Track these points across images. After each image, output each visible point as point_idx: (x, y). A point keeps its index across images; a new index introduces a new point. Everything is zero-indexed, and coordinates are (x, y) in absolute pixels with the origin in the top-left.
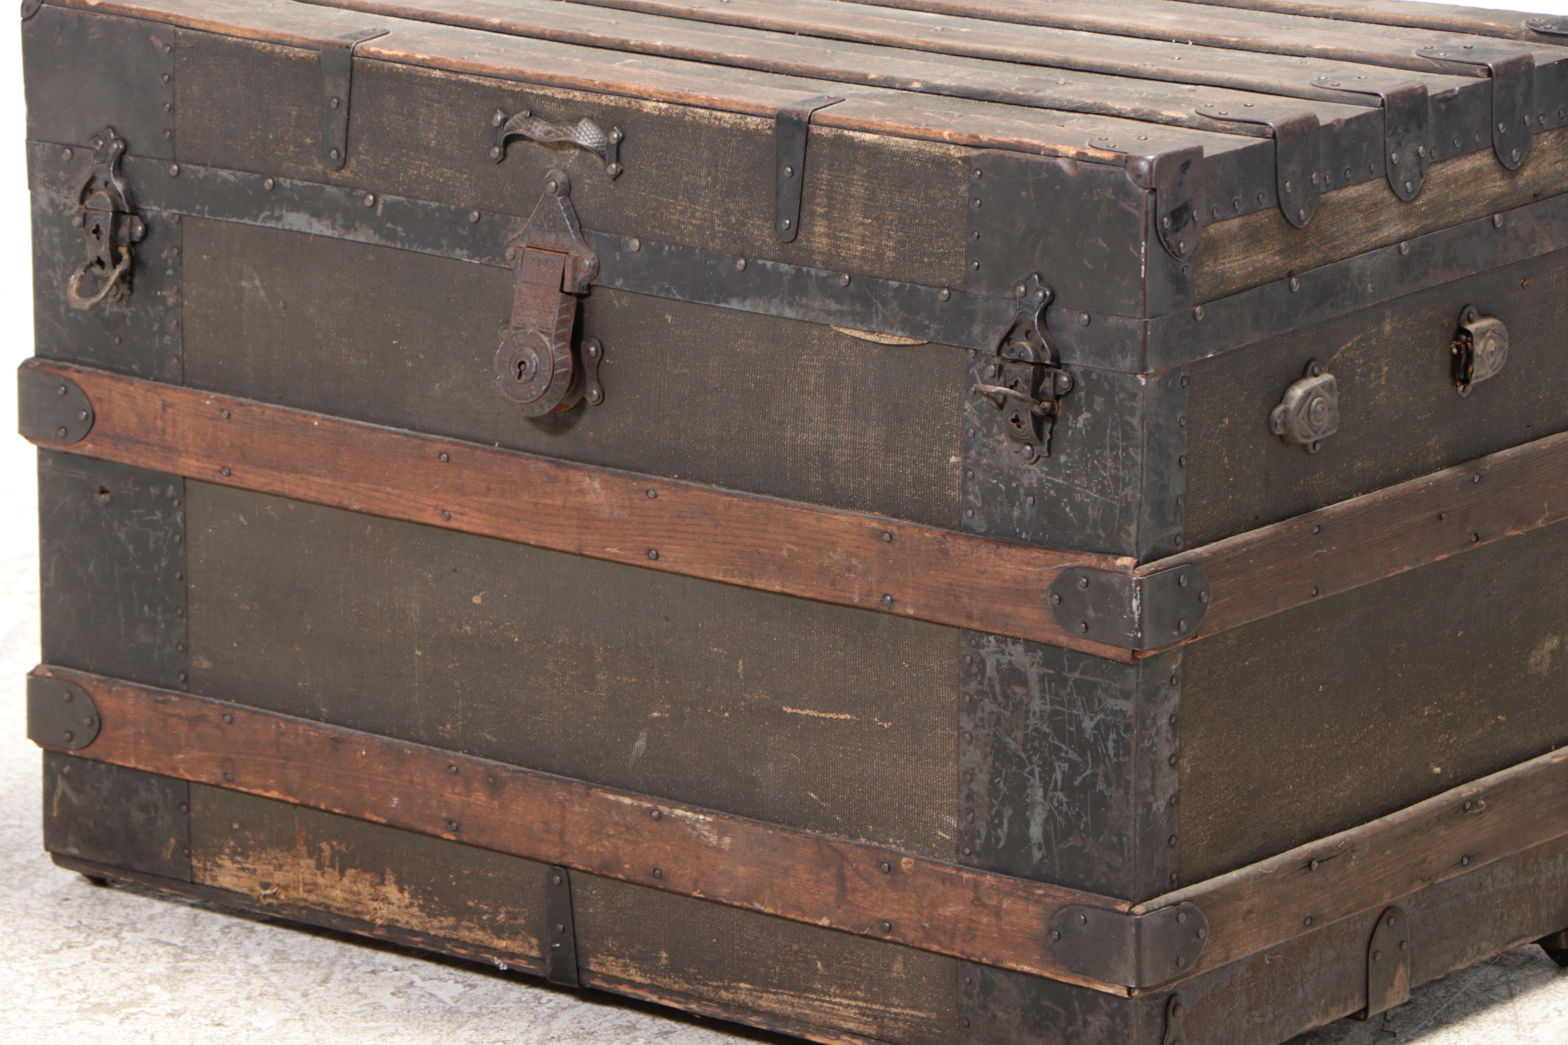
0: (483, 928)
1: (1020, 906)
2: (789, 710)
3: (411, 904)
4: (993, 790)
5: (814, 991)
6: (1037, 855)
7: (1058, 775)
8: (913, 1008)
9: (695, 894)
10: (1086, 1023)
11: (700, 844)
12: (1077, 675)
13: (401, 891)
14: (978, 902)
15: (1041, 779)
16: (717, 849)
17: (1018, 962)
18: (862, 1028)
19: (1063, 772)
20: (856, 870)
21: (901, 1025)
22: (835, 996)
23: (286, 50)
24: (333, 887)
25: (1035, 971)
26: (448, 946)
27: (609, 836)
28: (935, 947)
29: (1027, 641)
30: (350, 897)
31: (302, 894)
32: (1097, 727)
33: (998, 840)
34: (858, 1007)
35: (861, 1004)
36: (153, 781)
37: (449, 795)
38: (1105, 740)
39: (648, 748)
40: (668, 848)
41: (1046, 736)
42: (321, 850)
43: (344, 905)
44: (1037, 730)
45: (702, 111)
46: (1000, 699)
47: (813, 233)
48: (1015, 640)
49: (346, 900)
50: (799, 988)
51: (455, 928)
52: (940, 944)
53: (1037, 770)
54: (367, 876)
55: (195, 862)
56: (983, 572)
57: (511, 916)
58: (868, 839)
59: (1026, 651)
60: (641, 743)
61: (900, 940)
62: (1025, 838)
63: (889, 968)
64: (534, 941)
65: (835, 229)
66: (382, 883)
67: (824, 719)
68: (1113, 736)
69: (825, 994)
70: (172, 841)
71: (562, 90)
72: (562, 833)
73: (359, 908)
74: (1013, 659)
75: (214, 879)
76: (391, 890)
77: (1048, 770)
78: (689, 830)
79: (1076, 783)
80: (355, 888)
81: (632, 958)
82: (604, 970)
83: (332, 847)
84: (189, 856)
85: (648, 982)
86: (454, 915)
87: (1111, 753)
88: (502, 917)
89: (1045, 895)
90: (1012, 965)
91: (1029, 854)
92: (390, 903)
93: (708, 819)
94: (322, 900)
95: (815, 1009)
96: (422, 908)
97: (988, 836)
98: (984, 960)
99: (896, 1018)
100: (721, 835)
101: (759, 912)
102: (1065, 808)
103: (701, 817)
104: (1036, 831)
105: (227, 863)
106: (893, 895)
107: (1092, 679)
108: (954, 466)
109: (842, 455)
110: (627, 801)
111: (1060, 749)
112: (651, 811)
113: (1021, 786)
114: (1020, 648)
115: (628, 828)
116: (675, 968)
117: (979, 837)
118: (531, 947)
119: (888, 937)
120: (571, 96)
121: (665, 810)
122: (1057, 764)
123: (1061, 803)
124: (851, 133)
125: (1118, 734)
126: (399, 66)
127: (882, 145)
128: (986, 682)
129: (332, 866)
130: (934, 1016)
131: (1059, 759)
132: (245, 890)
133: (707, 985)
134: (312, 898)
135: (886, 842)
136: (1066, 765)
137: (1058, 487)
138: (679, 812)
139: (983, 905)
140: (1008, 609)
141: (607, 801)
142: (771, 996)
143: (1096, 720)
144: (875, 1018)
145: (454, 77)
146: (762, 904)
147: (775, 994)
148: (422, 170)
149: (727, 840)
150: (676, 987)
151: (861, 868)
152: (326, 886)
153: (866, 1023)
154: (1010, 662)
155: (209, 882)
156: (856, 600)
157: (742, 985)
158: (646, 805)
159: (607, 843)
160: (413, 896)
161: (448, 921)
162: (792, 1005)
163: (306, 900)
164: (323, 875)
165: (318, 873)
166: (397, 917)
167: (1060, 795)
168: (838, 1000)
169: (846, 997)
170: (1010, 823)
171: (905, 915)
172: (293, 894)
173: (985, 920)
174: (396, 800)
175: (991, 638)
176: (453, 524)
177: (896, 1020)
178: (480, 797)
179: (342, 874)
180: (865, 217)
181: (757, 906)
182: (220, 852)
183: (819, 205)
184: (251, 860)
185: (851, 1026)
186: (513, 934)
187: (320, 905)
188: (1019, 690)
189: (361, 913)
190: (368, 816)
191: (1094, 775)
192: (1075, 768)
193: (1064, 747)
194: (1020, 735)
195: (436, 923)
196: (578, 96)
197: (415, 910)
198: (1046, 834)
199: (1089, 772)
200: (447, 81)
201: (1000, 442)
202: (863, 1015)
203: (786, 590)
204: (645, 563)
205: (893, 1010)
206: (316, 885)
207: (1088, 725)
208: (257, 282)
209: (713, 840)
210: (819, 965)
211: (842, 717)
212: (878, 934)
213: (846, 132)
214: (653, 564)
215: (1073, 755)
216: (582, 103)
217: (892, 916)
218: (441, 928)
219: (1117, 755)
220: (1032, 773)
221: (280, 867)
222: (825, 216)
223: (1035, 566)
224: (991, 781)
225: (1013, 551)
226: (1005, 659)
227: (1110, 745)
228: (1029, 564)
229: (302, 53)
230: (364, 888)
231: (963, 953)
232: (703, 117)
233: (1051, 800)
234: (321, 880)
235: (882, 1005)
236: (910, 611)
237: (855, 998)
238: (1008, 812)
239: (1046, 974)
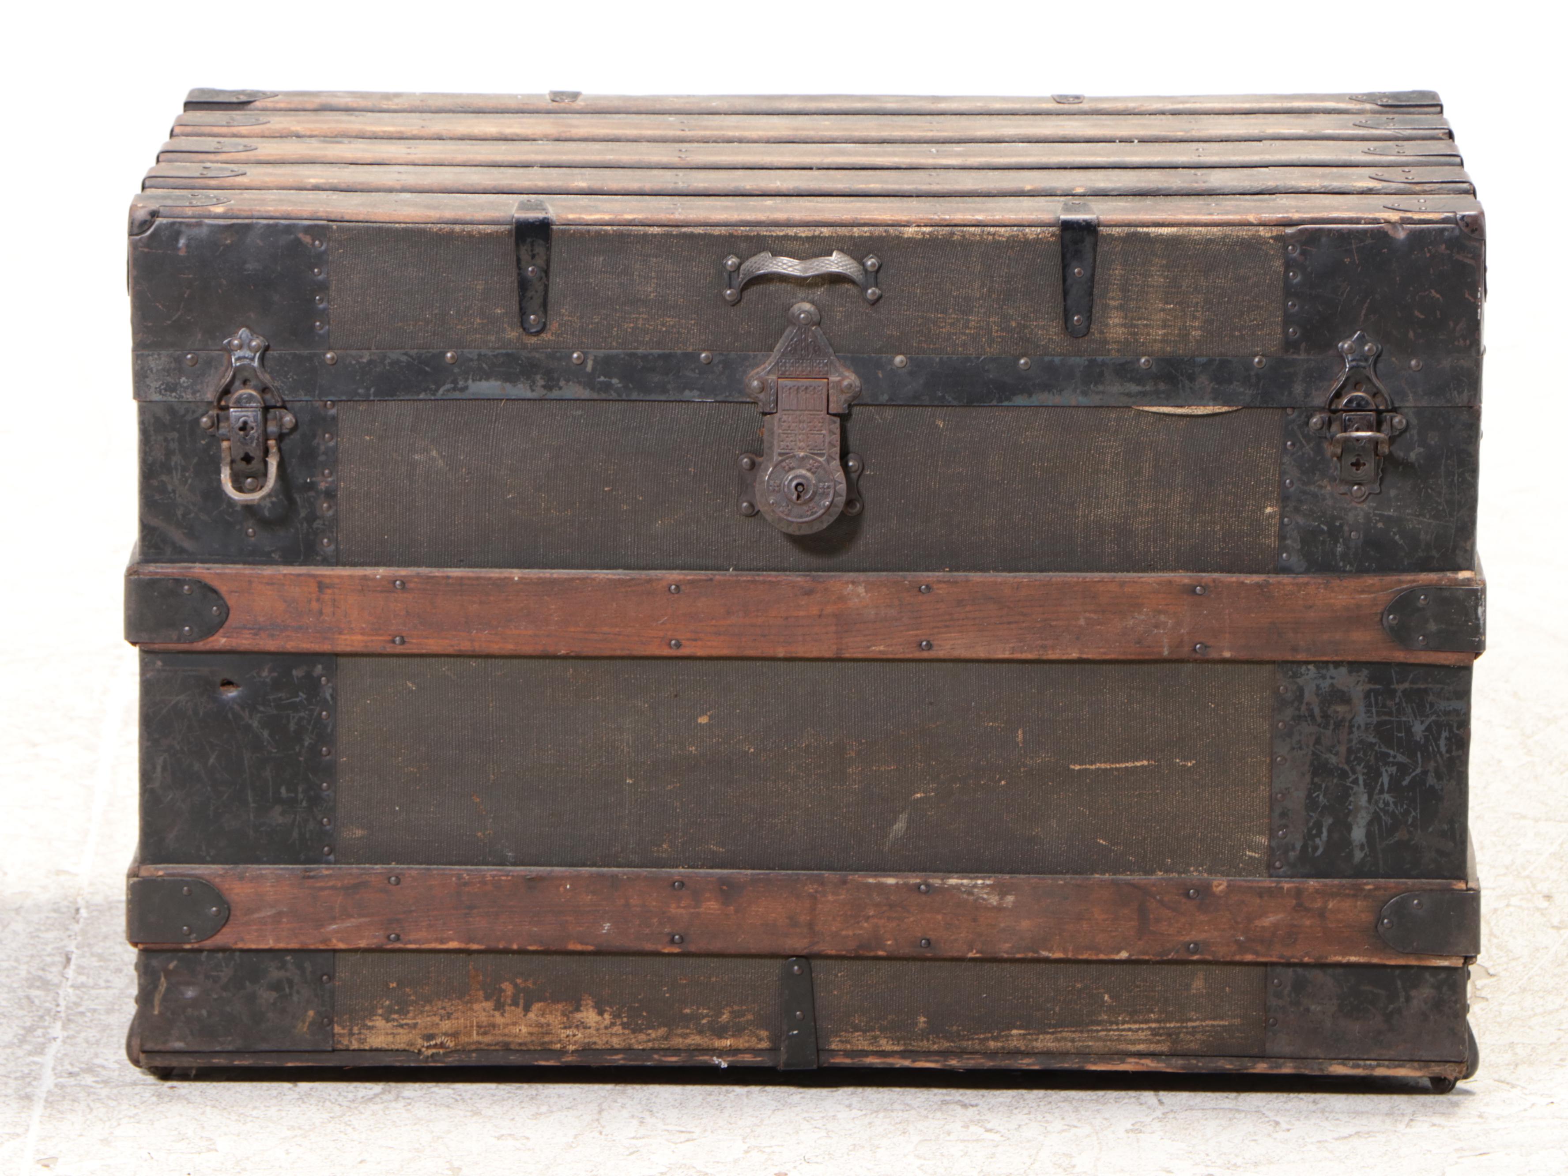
0: (701, 1032)
1: (1347, 904)
2: (1077, 767)
3: (613, 1024)
4: (1311, 804)
5: (1099, 1023)
6: (1358, 855)
7: (1385, 779)
8: (1214, 1019)
9: (970, 955)
10: (1408, 999)
11: (977, 907)
12: (1406, 685)
13: (601, 1013)
14: (1300, 907)
15: (1365, 785)
16: (999, 909)
17: (1344, 955)
18: (1153, 1048)
19: (1391, 776)
20: (1161, 902)
21: (1198, 1036)
22: (1124, 1023)
23: (468, 228)
24: (515, 1024)
25: (1362, 960)
26: (656, 1056)
27: (867, 918)
28: (1249, 957)
29: (1350, 663)
30: (535, 1030)
31: (475, 1037)
32: (1428, 729)
33: (1316, 848)
34: (1150, 1029)
35: (1153, 1025)
36: (288, 958)
37: (673, 910)
38: (1437, 739)
39: (908, 828)
40: (939, 917)
41: (1372, 745)
42: (502, 991)
43: (529, 1039)
44: (1361, 742)
45: (972, 229)
46: (1319, 720)
47: (1107, 325)
48: (1337, 664)
49: (531, 1034)
50: (1080, 1023)
51: (666, 1038)
52: (1256, 953)
53: (1361, 779)
54: (560, 1006)
55: (337, 1029)
56: (1311, 607)
57: (735, 1014)
58: (1166, 871)
59: (1350, 672)
60: (900, 826)
61: (1210, 958)
62: (1346, 842)
63: (1188, 986)
64: (764, 1034)
65: (1133, 319)
66: (578, 1009)
67: (1116, 769)
68: (1445, 734)
69: (1111, 1023)
70: (311, 1013)
71: (805, 229)
72: (811, 925)
73: (546, 1039)
74: (1335, 681)
75: (362, 1041)
76: (590, 1016)
77: (1373, 775)
78: (965, 896)
79: (1405, 783)
80: (543, 1020)
81: (882, 1029)
82: (849, 1047)
83: (516, 985)
84: (331, 1022)
85: (901, 1048)
86: (665, 1026)
87: (1443, 749)
88: (725, 1017)
89: (1376, 889)
90: (1338, 958)
91: (1351, 855)
92: (585, 1028)
93: (988, 882)
94: (501, 1039)
95: (1099, 1039)
96: (624, 1026)
97: (1304, 847)
98: (1306, 960)
99: (1194, 1031)
100: (1003, 895)
101: (1047, 961)
102: (1392, 807)
103: (980, 882)
104: (1358, 834)
105: (380, 1023)
106: (1202, 917)
107: (1422, 686)
108: (1270, 516)
109: (1143, 523)
110: (891, 881)
111: (1388, 755)
112: (918, 886)
113: (1345, 794)
114: (1343, 670)
115: (891, 906)
116: (935, 1029)
117: (1294, 849)
118: (760, 1040)
119: (1195, 957)
120: (817, 233)
121: (937, 882)
122: (1383, 770)
123: (1387, 804)
124: (1145, 230)
125: (1451, 731)
126: (609, 228)
127: (1183, 236)
128: (1303, 708)
129: (515, 1003)
130: (1237, 1021)
131: (1386, 764)
132: (402, 1046)
133: (973, 1039)
134: (488, 1039)
135: (1186, 871)
136: (1393, 770)
137: (1388, 520)
138: (953, 881)
139: (1307, 910)
140: (1338, 636)
141: (868, 886)
142: (1048, 1036)
143: (1427, 723)
144: (1170, 1035)
145: (675, 231)
146: (1050, 951)
147: (1053, 1033)
148: (640, 322)
149: (1010, 899)
150: (936, 1047)
151: (1166, 899)
152: (506, 1025)
153: (1158, 1042)
154: (1332, 685)
155: (355, 1045)
156: (1166, 653)
157: (1014, 1032)
158: (914, 880)
159: (866, 925)
160: (616, 1016)
161: (662, 1031)
162: (1073, 1040)
163: (479, 1043)
164: (502, 1015)
165: (497, 1014)
166: (594, 1039)
167: (1387, 797)
168: (1126, 1026)
169: (1135, 1022)
170: (1329, 831)
171: (1216, 933)
172: (463, 1039)
173: (1308, 923)
174: (607, 926)
175: (1311, 667)
176: (684, 651)
177: (1193, 1034)
178: (711, 906)
179: (527, 1009)
180: (1167, 303)
181: (1045, 954)
182: (372, 1013)
183: (1113, 298)
184: (411, 1015)
185: (1141, 1047)
186: (738, 1031)
187: (497, 1044)
188: (1341, 709)
189: (551, 1042)
190: (571, 947)
191: (1425, 773)
192: (1403, 769)
193: (1392, 752)
194: (1343, 749)
195: (642, 1037)
196: (826, 231)
197: (617, 1029)
198: (1369, 835)
199: (1418, 771)
200: (669, 235)
201: (1321, 487)
202: (1155, 1035)
203: (1085, 656)
204: (918, 655)
205: (1190, 1024)
206: (494, 1026)
207: (1418, 729)
208: (434, 453)
209: (994, 900)
210: (1106, 997)
211: (1138, 764)
212: (1184, 956)
213: (1140, 229)
214: (925, 655)
215: (1401, 758)
216: (831, 237)
217: (1202, 937)
218: (649, 1041)
219: (1449, 751)
220: (1355, 782)
221: (449, 1016)
222: (1121, 307)
223: (1370, 592)
224: (1309, 796)
225: (1345, 583)
226: (1325, 685)
227: (1442, 742)
228: (1363, 592)
229: (489, 229)
230: (554, 1019)
231: (1281, 957)
232: (974, 234)
233: (1377, 802)
234: (499, 1020)
235: (1177, 1022)
236: (1227, 654)
237: (1147, 1021)
238: (1328, 821)
239: (1375, 960)
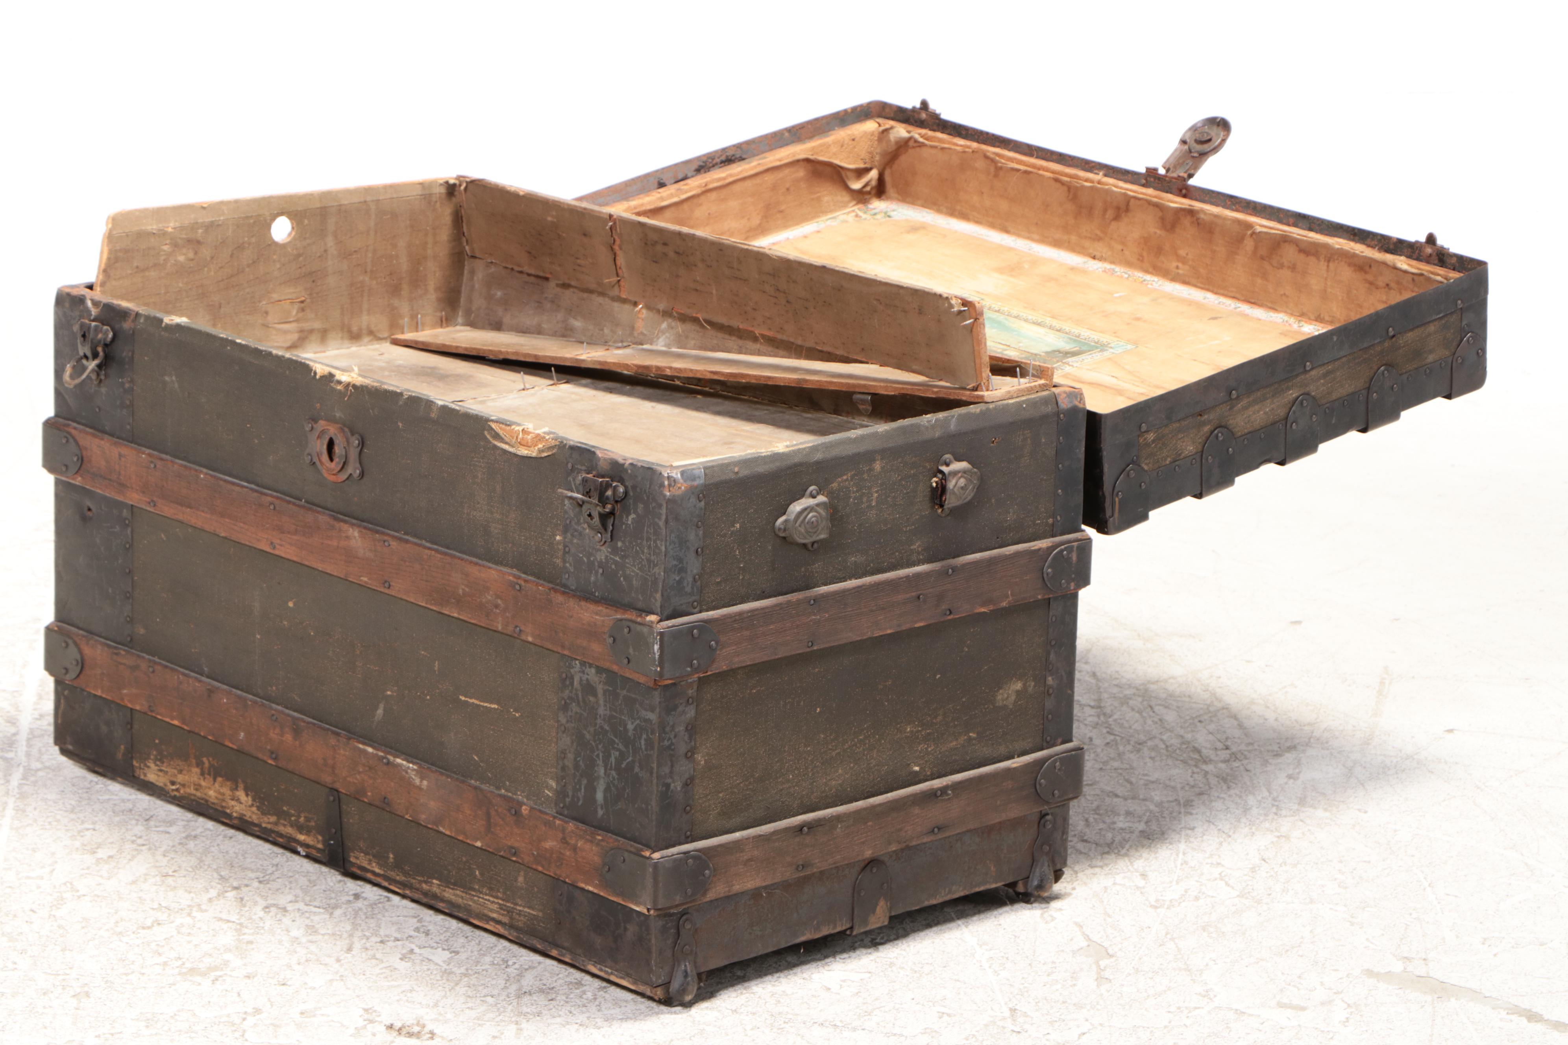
0: (292, 826)
1: (588, 846)
2: (463, 698)
3: (252, 805)
4: (576, 766)
5: (474, 890)
6: (600, 812)
7: (613, 760)
8: (529, 908)
9: (407, 817)
10: (626, 929)
11: (409, 783)
12: (625, 692)
13: (247, 795)
14: (564, 841)
15: (603, 761)
16: (419, 788)
17: (587, 884)
18: (501, 918)
19: (616, 758)
20: (496, 811)
21: (522, 918)
22: (486, 895)
24: (209, 788)
25: (596, 891)
26: (273, 835)
27: (359, 773)
28: (540, 869)
29: (597, 667)
30: (220, 797)
31: (192, 791)
32: (635, 729)
33: (579, 799)
34: (498, 903)
35: (500, 902)
36: (112, 706)
37: (272, 735)
38: (640, 738)
39: (384, 715)
40: (392, 784)
41: (607, 731)
42: (203, 763)
43: (215, 801)
44: (601, 727)
46: (581, 704)
48: (591, 665)
49: (216, 798)
50: (467, 887)
51: (276, 824)
52: (543, 867)
53: (601, 755)
54: (228, 783)
55: (135, 763)
56: (571, 617)
57: (308, 819)
58: (506, 790)
59: (597, 672)
60: (380, 712)
61: (520, 861)
62: (594, 800)
63: (516, 880)
64: (320, 838)
66: (236, 789)
67: (483, 707)
68: (644, 736)
69: (481, 893)
70: (122, 747)
72: (333, 767)
73: (224, 804)
74: (589, 677)
75: (145, 775)
76: (241, 794)
77: (607, 755)
78: (404, 773)
79: (623, 766)
80: (222, 791)
81: (374, 856)
82: (358, 862)
83: (209, 762)
84: (132, 758)
85: (382, 872)
86: (276, 815)
87: (643, 747)
88: (302, 819)
89: (602, 840)
90: (582, 885)
91: (596, 812)
92: (241, 803)
93: (415, 767)
94: (204, 796)
95: (474, 902)
96: (258, 808)
97: (573, 796)
98: (567, 880)
99: (520, 913)
100: (422, 778)
101: (441, 833)
102: (616, 782)
103: (411, 765)
104: (599, 796)
105: (152, 765)
106: (516, 830)
107: (633, 696)
108: (559, 543)
109: (496, 528)
110: (370, 750)
111: (614, 741)
112: (384, 758)
113: (592, 764)
114: (593, 671)
115: (370, 768)
116: (397, 865)
117: (568, 796)
118: (318, 842)
119: (514, 859)
121: (391, 758)
122: (612, 752)
123: (614, 778)
125: (647, 735)
128: (574, 692)
129: (209, 774)
130: (540, 914)
131: (614, 748)
132: (161, 784)
133: (414, 879)
134: (198, 794)
135: (516, 794)
136: (617, 753)
137: (616, 563)
138: (399, 761)
139: (567, 843)
140: (585, 644)
141: (359, 749)
142: (451, 891)
143: (635, 724)
144: (508, 912)
146: (444, 828)
147: (453, 889)
149: (425, 783)
150: (398, 878)
151: (500, 810)
152: (206, 787)
153: (503, 915)
154: (587, 680)
155: (142, 777)
156: (500, 628)
157: (435, 881)
158: (381, 754)
159: (358, 777)
160: (254, 800)
161: (273, 819)
162: (462, 898)
163: (195, 795)
164: (204, 779)
165: (202, 778)
166: (244, 812)
167: (613, 773)
168: (487, 897)
169: (492, 896)
170: (585, 788)
171: (524, 845)
172: (188, 790)
173: (568, 853)
174: (242, 734)
175: (577, 662)
176: (277, 552)
177: (519, 914)
178: (288, 737)
179: (215, 780)
181: (441, 829)
182: (148, 758)
184: (165, 764)
185: (495, 915)
186: (307, 831)
187: (203, 799)
188: (591, 698)
189: (225, 807)
190: (227, 743)
191: (633, 761)
192: (623, 756)
193: (616, 741)
194: (592, 729)
195: (266, 819)
197: (254, 809)
198: (605, 798)
199: (630, 759)
201: (584, 529)
202: (501, 909)
203: (461, 617)
204: (382, 590)
205: (518, 908)
206: (200, 785)
207: (630, 727)
208: (174, 378)
209: (417, 781)
210: (477, 873)
211: (493, 706)
212: (508, 856)
214: (387, 591)
215: (621, 747)
217: (516, 845)
218: (269, 823)
219: (646, 750)
220: (598, 756)
221: (180, 772)
223: (601, 616)
224: (575, 759)
225: (588, 605)
226: (585, 677)
227: (643, 742)
228: (597, 614)
230: (226, 791)
231: (555, 874)
233: (609, 776)
234: (203, 783)
235: (512, 903)
236: (530, 639)
237: (497, 898)
238: (585, 781)
239: (602, 894)
